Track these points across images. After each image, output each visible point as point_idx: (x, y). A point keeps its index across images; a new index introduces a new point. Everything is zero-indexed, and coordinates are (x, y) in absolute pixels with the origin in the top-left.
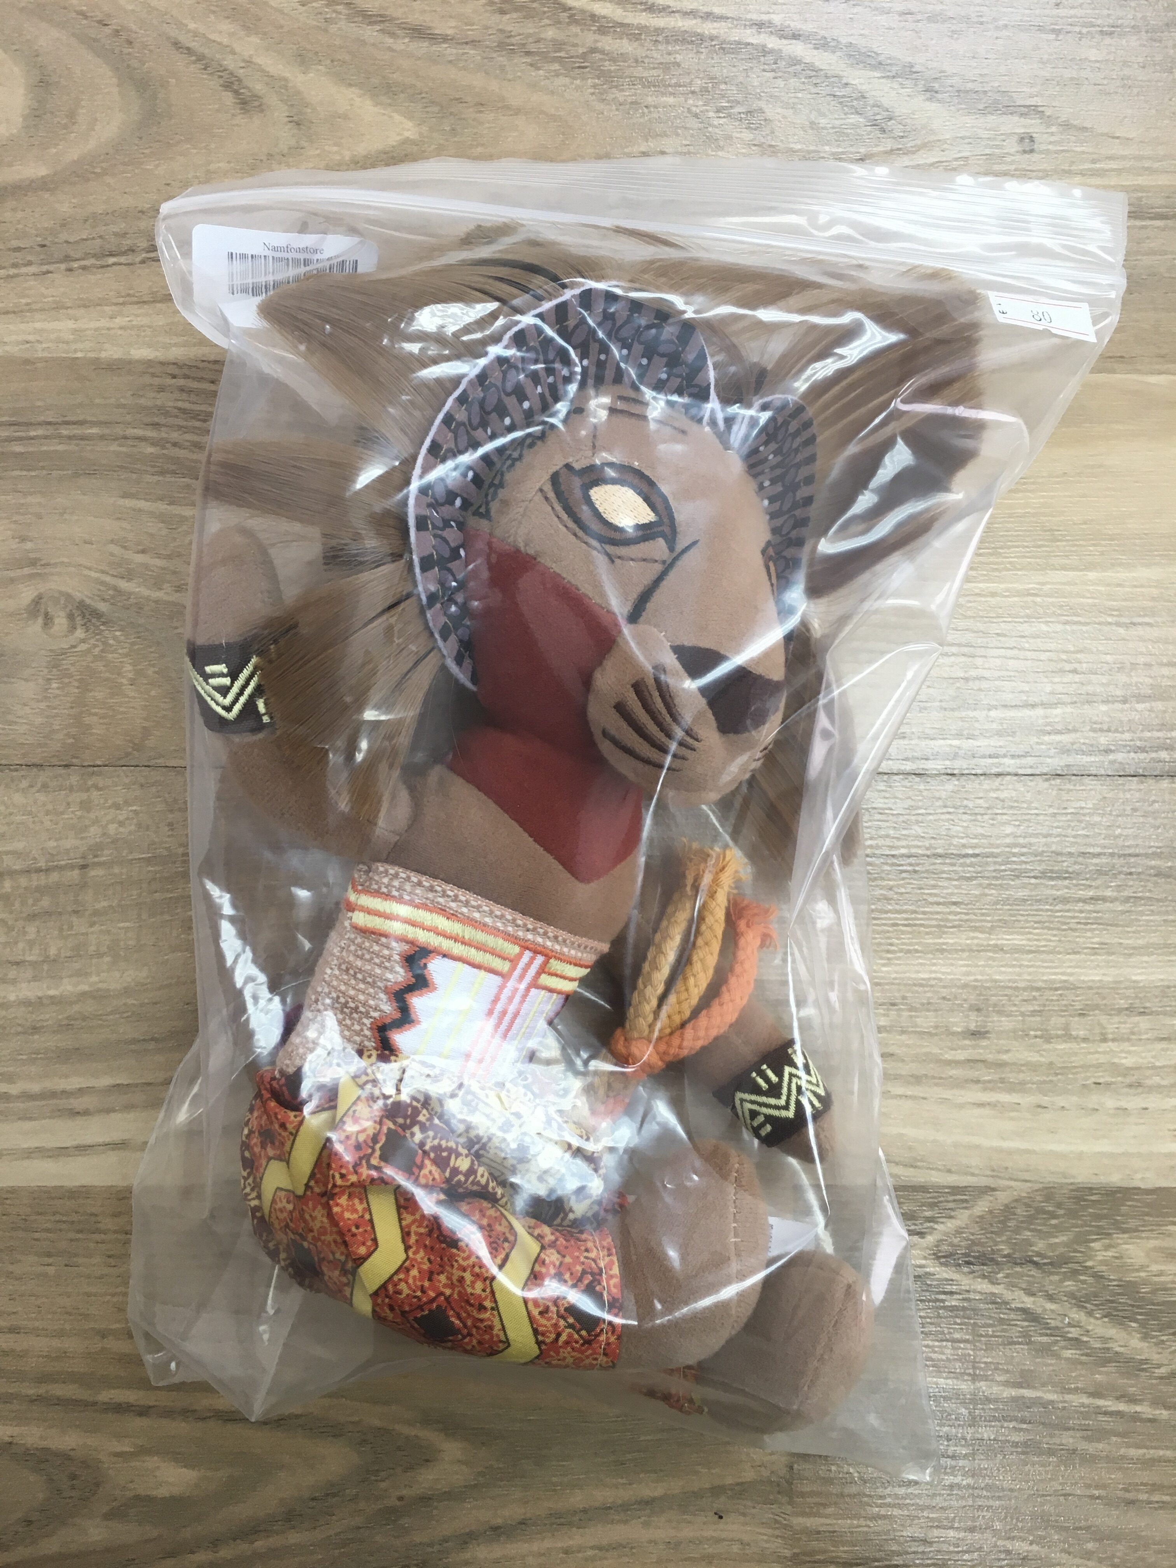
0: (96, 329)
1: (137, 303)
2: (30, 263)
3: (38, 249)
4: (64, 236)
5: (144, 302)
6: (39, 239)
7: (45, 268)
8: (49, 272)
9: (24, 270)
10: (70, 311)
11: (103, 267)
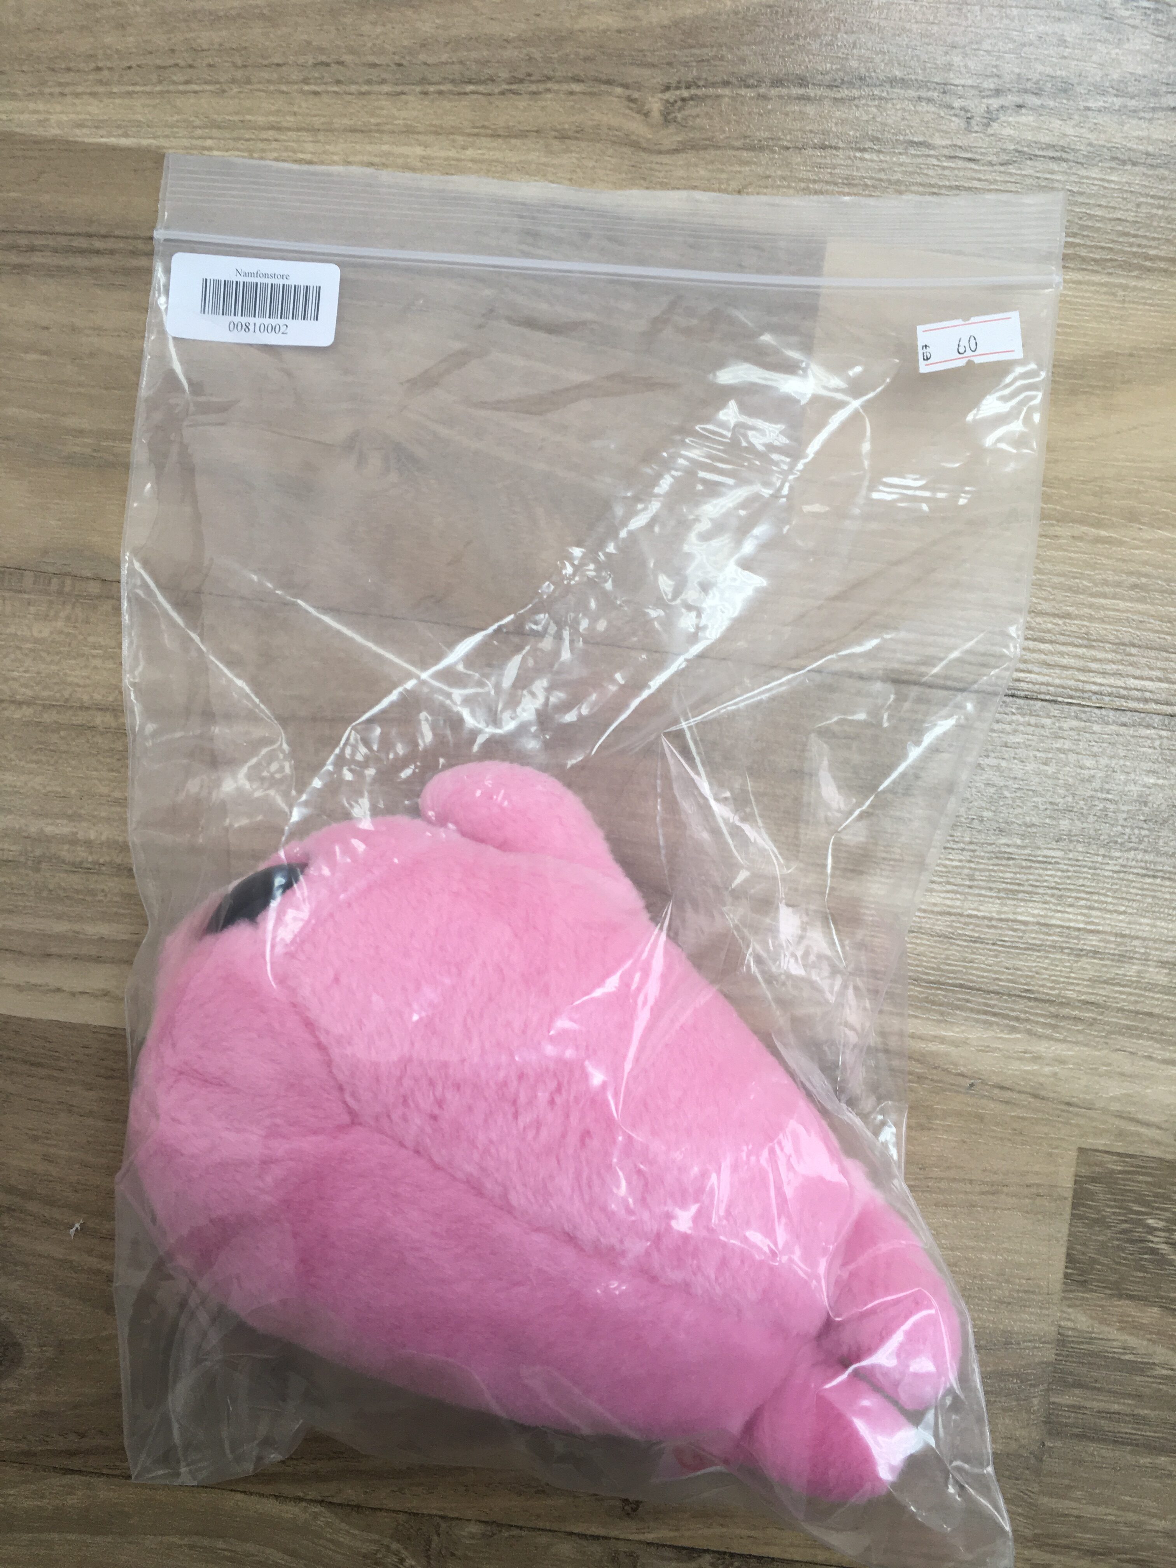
0: (447, 159)
1: (492, 136)
2: (383, 82)
3: (395, 68)
4: (422, 57)
5: (499, 136)
6: (396, 57)
7: (399, 89)
8: (403, 93)
9: (376, 88)
10: (421, 138)
11: (459, 94)
